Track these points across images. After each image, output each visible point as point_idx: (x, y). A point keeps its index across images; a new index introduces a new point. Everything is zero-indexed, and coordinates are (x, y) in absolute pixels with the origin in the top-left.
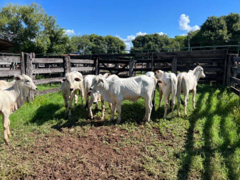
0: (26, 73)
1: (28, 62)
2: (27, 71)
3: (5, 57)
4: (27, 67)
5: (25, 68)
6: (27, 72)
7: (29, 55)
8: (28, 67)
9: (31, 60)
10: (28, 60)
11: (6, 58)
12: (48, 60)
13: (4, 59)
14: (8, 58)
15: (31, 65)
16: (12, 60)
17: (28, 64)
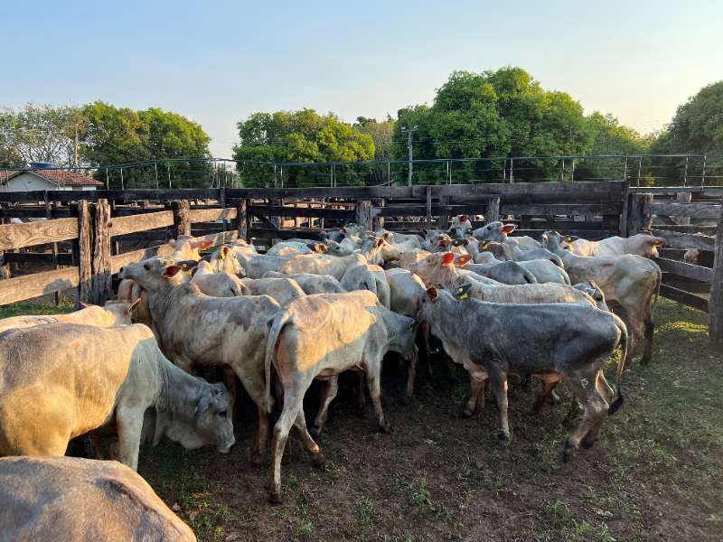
1: (100, 237)
2: (97, 270)
4: (97, 255)
5: (93, 256)
6: (98, 274)
8: (100, 253)
9: (110, 226)
11: (41, 229)
12: (140, 219)
14: (47, 228)
16: (55, 234)
17: (100, 244)
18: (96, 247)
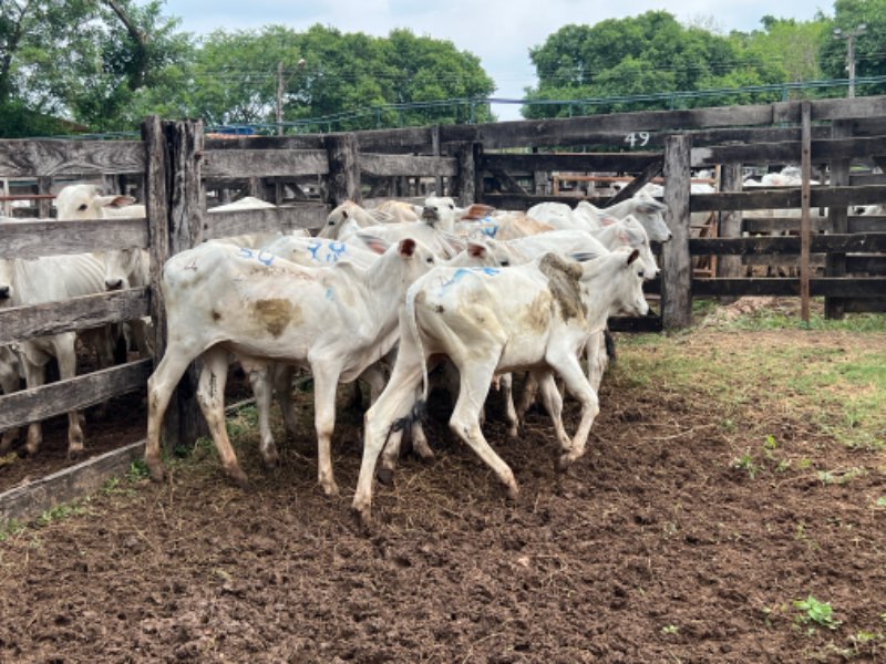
0: (175, 235)
1: (182, 173)
2: (177, 225)
3: (78, 147)
4: (177, 202)
5: (172, 204)
6: (180, 232)
7: (187, 130)
8: (182, 198)
9: (198, 157)
10: (182, 164)
11: (82, 151)
12: (262, 157)
13: (75, 154)
14: (92, 150)
15: (197, 192)
16: (106, 162)
17: (182, 185)
18: (176, 189)
